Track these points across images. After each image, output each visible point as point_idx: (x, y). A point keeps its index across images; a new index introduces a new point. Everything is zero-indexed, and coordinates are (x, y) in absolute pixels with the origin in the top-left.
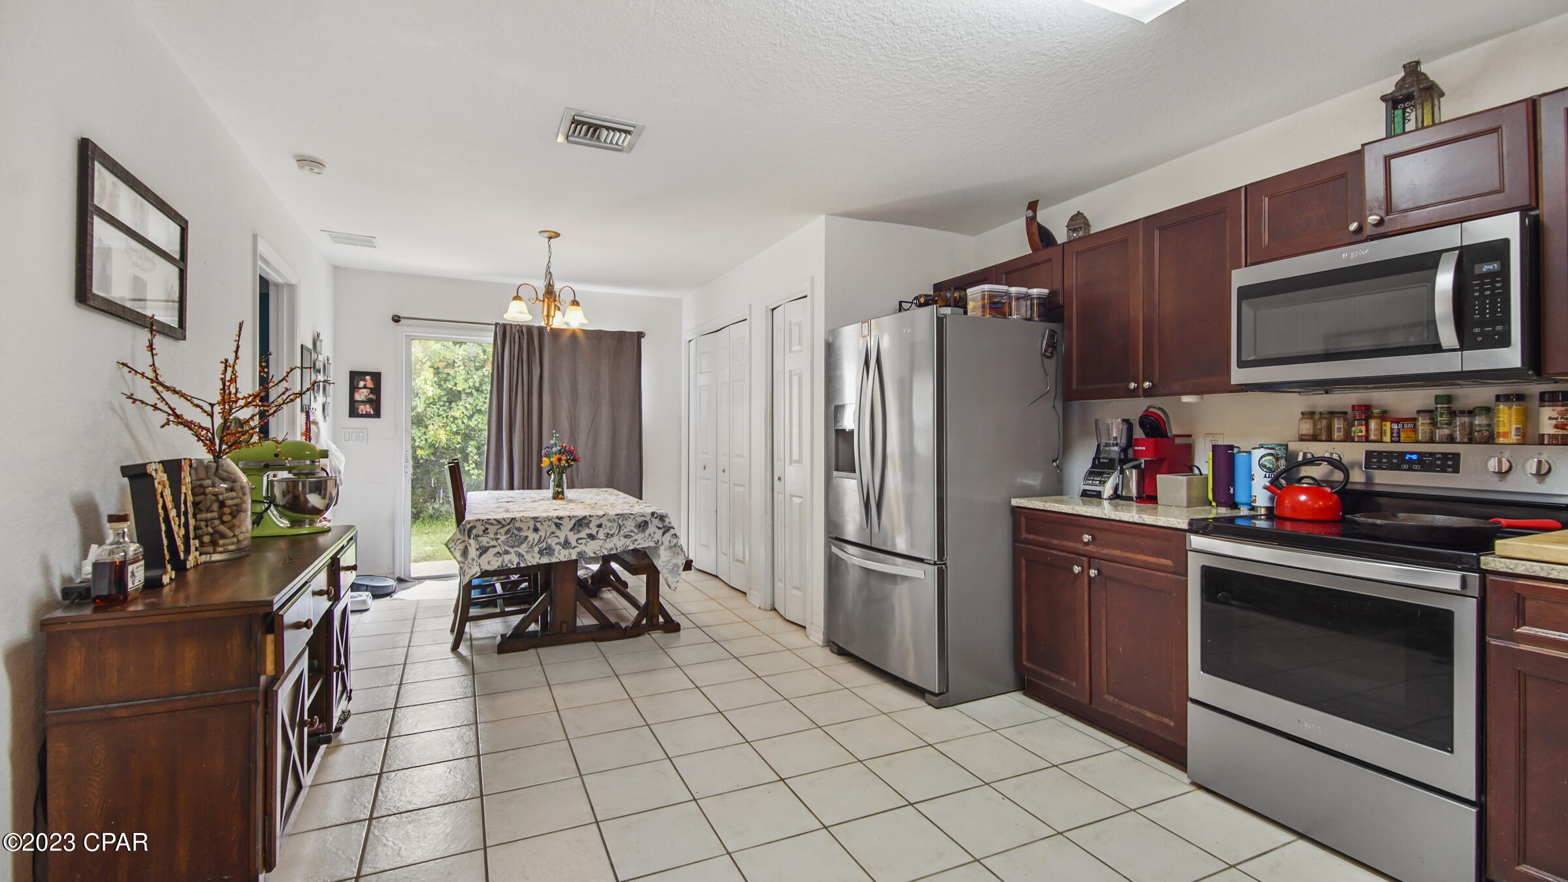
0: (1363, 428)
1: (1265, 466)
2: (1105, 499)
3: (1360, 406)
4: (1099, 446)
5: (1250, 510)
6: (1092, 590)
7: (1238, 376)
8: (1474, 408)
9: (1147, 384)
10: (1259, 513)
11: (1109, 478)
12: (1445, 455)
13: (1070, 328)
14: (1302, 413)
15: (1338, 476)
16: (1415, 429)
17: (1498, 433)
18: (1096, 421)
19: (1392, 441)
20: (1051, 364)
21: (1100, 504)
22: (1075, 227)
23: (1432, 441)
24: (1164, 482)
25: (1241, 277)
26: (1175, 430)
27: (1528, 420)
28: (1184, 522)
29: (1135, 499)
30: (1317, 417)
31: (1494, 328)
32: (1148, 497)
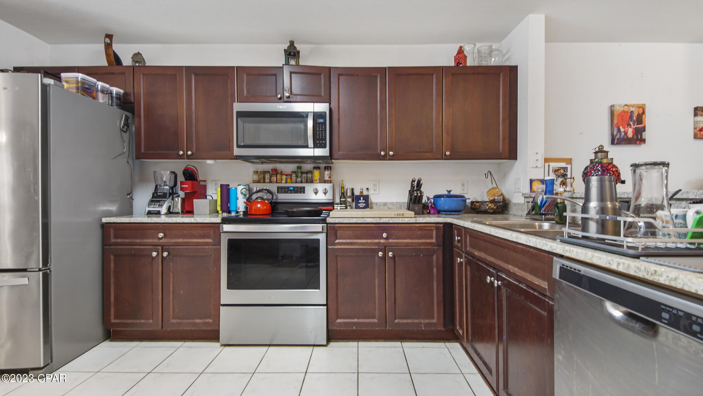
0: (275, 178)
1: (243, 193)
2: (163, 215)
3: (274, 169)
4: (156, 186)
5: (236, 213)
6: (164, 264)
7: (237, 151)
8: (308, 172)
9: (189, 153)
10: (240, 214)
11: (164, 203)
12: (301, 187)
13: (139, 117)
14: (254, 172)
15: (270, 197)
16: (291, 178)
17: (314, 180)
18: (155, 172)
19: (285, 183)
20: (126, 136)
21: (160, 217)
22: (137, 60)
23: (296, 182)
24: (197, 203)
25: (238, 107)
26: (200, 178)
27: (322, 176)
28: (219, 219)
29: (180, 213)
30: (259, 173)
31: (322, 142)
32: (188, 210)
